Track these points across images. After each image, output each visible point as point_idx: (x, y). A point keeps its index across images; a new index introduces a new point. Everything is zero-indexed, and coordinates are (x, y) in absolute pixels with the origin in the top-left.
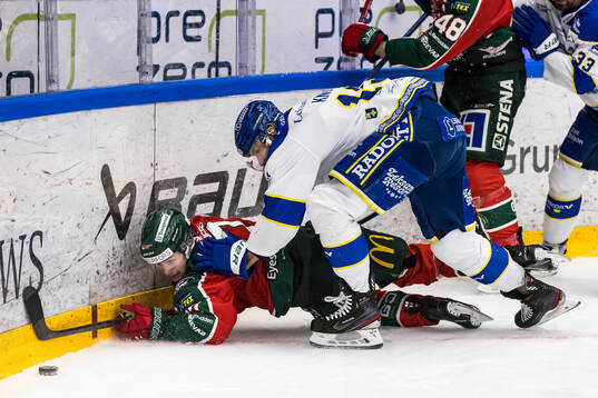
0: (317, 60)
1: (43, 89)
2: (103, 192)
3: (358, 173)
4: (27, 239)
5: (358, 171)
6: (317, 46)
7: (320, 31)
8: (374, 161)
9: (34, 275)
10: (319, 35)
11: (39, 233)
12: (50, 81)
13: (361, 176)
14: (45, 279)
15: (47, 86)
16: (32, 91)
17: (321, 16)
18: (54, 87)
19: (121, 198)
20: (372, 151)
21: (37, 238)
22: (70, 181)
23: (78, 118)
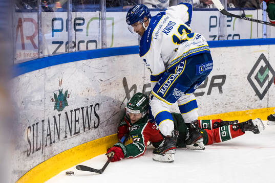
0: (210, 37)
1: (100, 48)
2: (123, 88)
3: (162, 92)
4: (93, 107)
5: (162, 91)
6: (210, 30)
7: (212, 25)
8: (167, 87)
9: (96, 121)
10: (211, 27)
11: (98, 104)
12: (103, 44)
13: (163, 93)
14: (100, 123)
15: (102, 46)
16: (96, 48)
17: (212, 19)
18: (104, 47)
19: (130, 91)
20: (166, 82)
21: (97, 106)
22: (110, 84)
23: (114, 59)
